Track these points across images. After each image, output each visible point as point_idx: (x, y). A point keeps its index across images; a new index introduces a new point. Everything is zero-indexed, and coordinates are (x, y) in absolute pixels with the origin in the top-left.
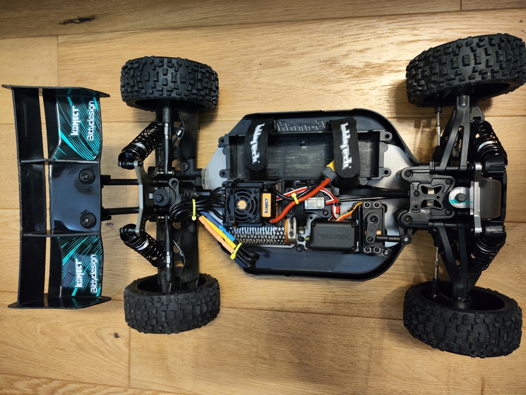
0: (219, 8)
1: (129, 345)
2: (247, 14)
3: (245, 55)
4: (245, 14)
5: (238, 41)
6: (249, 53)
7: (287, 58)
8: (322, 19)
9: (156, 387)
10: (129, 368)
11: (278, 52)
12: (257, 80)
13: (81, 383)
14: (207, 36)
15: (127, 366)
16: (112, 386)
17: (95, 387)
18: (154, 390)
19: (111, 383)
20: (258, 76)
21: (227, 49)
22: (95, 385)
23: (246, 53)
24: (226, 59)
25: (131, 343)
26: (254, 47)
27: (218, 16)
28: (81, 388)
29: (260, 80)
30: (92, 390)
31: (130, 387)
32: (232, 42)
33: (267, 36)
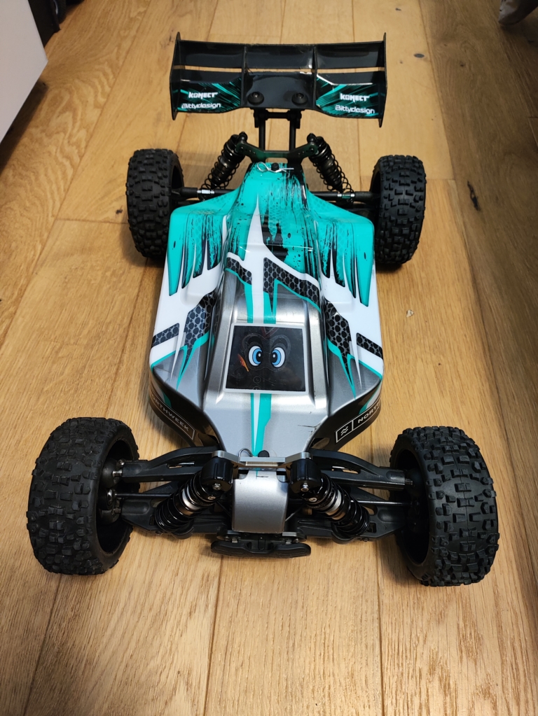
0: (505, 325)
1: (105, 222)
2: (503, 354)
3: (450, 348)
4: (502, 351)
5: (467, 342)
6: (453, 353)
7: (450, 394)
8: (508, 438)
9: (50, 242)
10: (79, 220)
11: (457, 384)
12: (419, 360)
13: (72, 179)
14: (469, 311)
15: (82, 218)
16: (61, 205)
17: (64, 190)
18: (47, 241)
19: (65, 203)
20: (424, 361)
21: (455, 330)
22: (67, 191)
23: (452, 350)
24: (443, 329)
25: (108, 224)
26: (461, 358)
27: (495, 323)
28: (67, 179)
29: (419, 363)
30: (62, 188)
31: (56, 219)
32: (465, 336)
33: (477, 373)
